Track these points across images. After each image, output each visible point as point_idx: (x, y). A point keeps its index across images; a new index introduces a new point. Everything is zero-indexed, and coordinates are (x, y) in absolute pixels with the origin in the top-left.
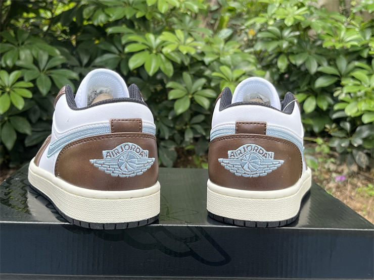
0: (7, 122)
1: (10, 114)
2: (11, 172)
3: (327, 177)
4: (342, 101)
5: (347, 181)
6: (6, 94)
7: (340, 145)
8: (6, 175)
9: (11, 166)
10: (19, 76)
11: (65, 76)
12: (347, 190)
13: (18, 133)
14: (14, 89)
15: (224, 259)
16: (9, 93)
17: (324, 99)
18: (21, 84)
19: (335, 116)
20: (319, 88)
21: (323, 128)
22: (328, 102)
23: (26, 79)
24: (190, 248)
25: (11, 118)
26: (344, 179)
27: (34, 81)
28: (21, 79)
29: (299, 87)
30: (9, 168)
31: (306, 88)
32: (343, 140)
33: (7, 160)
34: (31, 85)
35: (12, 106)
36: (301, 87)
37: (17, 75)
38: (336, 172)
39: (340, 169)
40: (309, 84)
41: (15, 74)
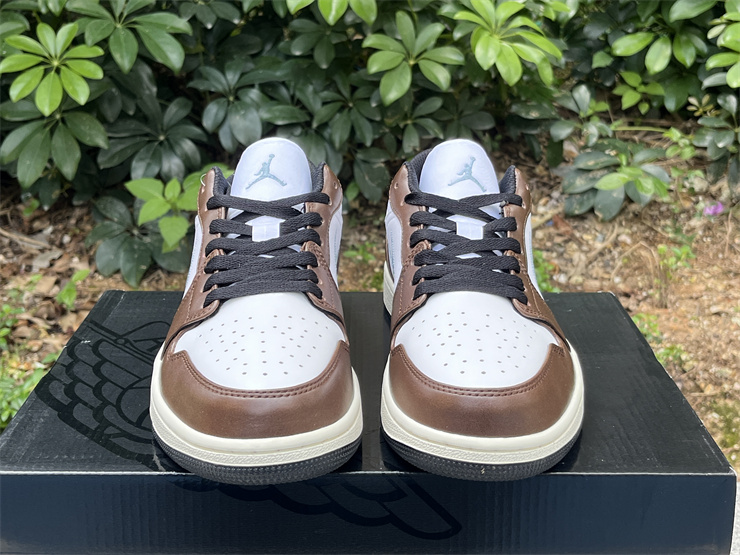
0: (60, 124)
1: (63, 108)
2: (78, 212)
3: (688, 205)
4: (726, 50)
5: (727, 215)
6: (53, 73)
7: (714, 144)
8: (69, 218)
9: (75, 203)
10: (75, 35)
11: (162, 27)
12: (725, 232)
13: (81, 145)
14: (67, 62)
15: (450, 527)
16: (58, 71)
17: (689, 42)
18: (80, 51)
19: (708, 82)
20: (677, 21)
21: (683, 102)
22: (697, 49)
23: (89, 39)
24: (389, 511)
25: (65, 115)
26: (721, 210)
27: (103, 43)
28: (78, 41)
29: (637, 18)
30: (72, 207)
31: (652, 20)
32: (724, 132)
33: (67, 191)
34: (100, 52)
35: (66, 96)
36: (643, 20)
37: (70, 33)
38: (707, 194)
39: (714, 189)
40: (659, 10)
41: (67, 31)
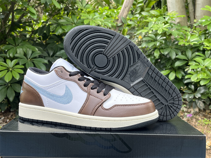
0: (10, 87)
1: (11, 82)
2: (11, 114)
3: (182, 115)
4: (190, 74)
5: (193, 117)
6: (10, 72)
7: (188, 97)
8: (9, 115)
9: (11, 110)
10: (16, 62)
11: (41, 62)
12: (193, 122)
13: (15, 92)
14: (14, 69)
15: (129, 150)
16: (11, 71)
17: (180, 73)
18: (18, 66)
19: (186, 82)
20: (177, 67)
21: (179, 88)
22: (182, 74)
23: (20, 64)
24: (112, 145)
25: (12, 84)
26: (191, 116)
27: (24, 65)
28: (18, 64)
29: (166, 67)
30: (10, 112)
31: (170, 67)
32: (191, 94)
33: (9, 107)
34: (23, 67)
35: (13, 77)
36: (167, 67)
37: (15, 62)
38: (187, 112)
39: (189, 110)
40: (171, 65)
41: (15, 61)
